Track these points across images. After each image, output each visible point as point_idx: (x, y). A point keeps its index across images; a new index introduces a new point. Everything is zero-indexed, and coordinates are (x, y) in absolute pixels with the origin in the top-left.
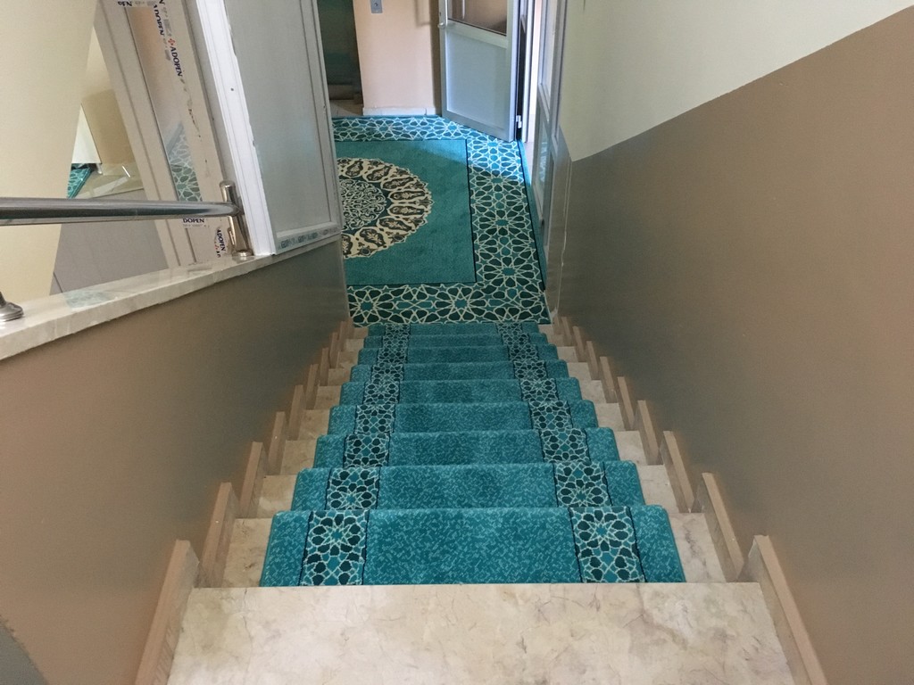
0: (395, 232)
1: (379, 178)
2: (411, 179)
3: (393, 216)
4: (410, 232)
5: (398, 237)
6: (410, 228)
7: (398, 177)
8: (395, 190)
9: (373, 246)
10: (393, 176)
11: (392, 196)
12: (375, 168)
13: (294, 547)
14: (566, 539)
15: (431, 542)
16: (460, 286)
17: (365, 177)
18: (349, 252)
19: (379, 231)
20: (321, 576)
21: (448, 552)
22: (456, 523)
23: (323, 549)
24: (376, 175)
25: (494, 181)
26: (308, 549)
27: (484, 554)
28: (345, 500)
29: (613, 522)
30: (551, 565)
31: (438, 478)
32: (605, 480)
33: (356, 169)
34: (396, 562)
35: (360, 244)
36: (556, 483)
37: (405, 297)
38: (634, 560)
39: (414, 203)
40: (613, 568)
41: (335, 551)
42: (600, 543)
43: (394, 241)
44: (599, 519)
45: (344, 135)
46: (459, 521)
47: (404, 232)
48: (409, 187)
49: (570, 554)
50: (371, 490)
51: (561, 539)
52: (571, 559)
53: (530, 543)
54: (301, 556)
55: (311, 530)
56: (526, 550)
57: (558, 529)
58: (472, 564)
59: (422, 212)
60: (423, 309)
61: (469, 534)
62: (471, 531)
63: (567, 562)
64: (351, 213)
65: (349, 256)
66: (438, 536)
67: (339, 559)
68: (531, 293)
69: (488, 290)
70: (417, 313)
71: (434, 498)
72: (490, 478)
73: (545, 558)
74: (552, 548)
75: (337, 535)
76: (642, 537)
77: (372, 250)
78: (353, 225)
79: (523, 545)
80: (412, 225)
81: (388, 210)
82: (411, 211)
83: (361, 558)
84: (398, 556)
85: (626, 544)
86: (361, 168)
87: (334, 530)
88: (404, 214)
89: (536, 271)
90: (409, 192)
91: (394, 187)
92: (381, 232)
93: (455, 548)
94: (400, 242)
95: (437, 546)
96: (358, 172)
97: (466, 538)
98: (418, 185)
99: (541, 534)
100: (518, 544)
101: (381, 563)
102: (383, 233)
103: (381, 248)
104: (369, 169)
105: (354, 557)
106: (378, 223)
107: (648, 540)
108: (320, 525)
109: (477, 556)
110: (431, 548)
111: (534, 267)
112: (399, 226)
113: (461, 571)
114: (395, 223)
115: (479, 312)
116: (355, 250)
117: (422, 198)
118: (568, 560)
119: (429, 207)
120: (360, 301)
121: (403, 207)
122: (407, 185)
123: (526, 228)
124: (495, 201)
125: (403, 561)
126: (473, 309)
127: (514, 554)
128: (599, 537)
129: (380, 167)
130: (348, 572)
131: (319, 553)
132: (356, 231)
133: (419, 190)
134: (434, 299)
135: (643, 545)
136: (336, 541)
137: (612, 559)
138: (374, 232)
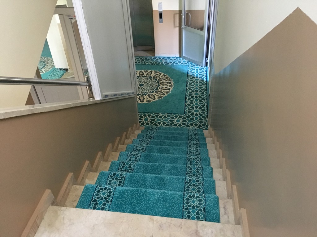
0: (159, 95)
1: (157, 77)
2: (168, 78)
3: (159, 90)
4: (164, 96)
5: (160, 97)
6: (165, 94)
7: (163, 77)
8: (162, 81)
9: (151, 100)
10: (162, 77)
11: (160, 83)
12: (156, 74)
13: (89, 196)
14: (180, 203)
15: (134, 199)
16: (178, 115)
17: (152, 77)
18: (143, 101)
19: (154, 95)
20: (95, 207)
21: (139, 203)
22: (144, 194)
23: (98, 198)
24: (156, 76)
25: (196, 80)
26: (94, 197)
27: (151, 205)
28: (113, 183)
29: (198, 199)
30: (173, 212)
31: (145, 178)
32: (203, 185)
33: (150, 73)
34: (121, 205)
35: (147, 99)
36: (185, 184)
37: (160, 117)
38: (203, 213)
39: (167, 86)
40: (195, 215)
41: (102, 199)
42: (192, 206)
43: (159, 98)
44: (194, 197)
45: (148, 62)
46: (145, 193)
47: (162, 96)
48: (166, 81)
49: (181, 209)
50: (122, 180)
51: (179, 203)
52: (181, 210)
53: (168, 203)
54: (90, 199)
55: (96, 191)
56: (166, 205)
57: (179, 199)
58: (146, 208)
59: (170, 89)
60: (165, 122)
61: (147, 198)
62: (148, 197)
63: (179, 211)
64: (146, 88)
65: (143, 102)
66: (137, 197)
67: (103, 202)
68: (203, 119)
69: (189, 117)
70: (163, 123)
71: (143, 185)
72: (163, 180)
73: (172, 209)
74: (175, 206)
75: (104, 194)
76: (208, 205)
77: (151, 101)
78: (146, 92)
79: (165, 204)
80: (166, 93)
81: (158, 88)
82: (166, 89)
83: (110, 202)
84: (122, 203)
85: (201, 207)
86: (151, 73)
87: (103, 192)
88: (163, 90)
89: (206, 111)
90: (166, 82)
91: (161, 80)
92: (155, 95)
93: (142, 202)
94: (160, 99)
95: (136, 201)
96: (150, 75)
97: (146, 199)
98: (170, 80)
99: (172, 200)
100: (163, 203)
101: (116, 204)
102: (156, 96)
103: (154, 100)
104: (154, 74)
105: (108, 202)
106: (154, 92)
107: (210, 206)
108: (99, 190)
109: (148, 206)
110: (134, 201)
111: (205, 110)
112: (161, 93)
113: (142, 210)
114: (160, 92)
115: (184, 124)
116: (145, 101)
117: (170, 84)
118: (180, 211)
119: (172, 88)
120: (144, 118)
121: (163, 87)
122: (166, 80)
123: (204, 96)
124: (195, 87)
125: (123, 205)
126: (182, 123)
127: (161, 206)
128: (192, 204)
129: (158, 73)
130: (105, 207)
131: (97, 199)
132: (146, 94)
133: (170, 82)
134: (169, 119)
135: (207, 208)
136: (103, 195)
137: (195, 212)
138: (152, 95)
